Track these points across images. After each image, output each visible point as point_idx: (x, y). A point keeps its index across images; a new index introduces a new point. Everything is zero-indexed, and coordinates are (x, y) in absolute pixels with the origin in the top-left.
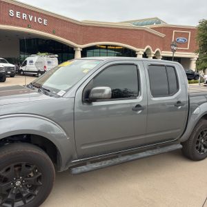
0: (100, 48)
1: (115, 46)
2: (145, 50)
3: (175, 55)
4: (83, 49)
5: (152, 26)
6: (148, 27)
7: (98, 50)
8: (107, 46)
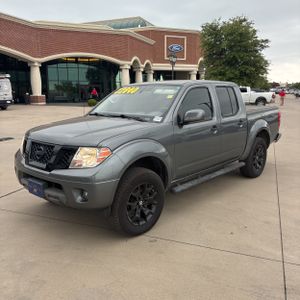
0: (66, 62)
1: (89, 58)
2: (131, 63)
3: (175, 69)
4: (42, 64)
5: (136, 29)
6: (131, 31)
7: (64, 65)
8: (76, 58)
